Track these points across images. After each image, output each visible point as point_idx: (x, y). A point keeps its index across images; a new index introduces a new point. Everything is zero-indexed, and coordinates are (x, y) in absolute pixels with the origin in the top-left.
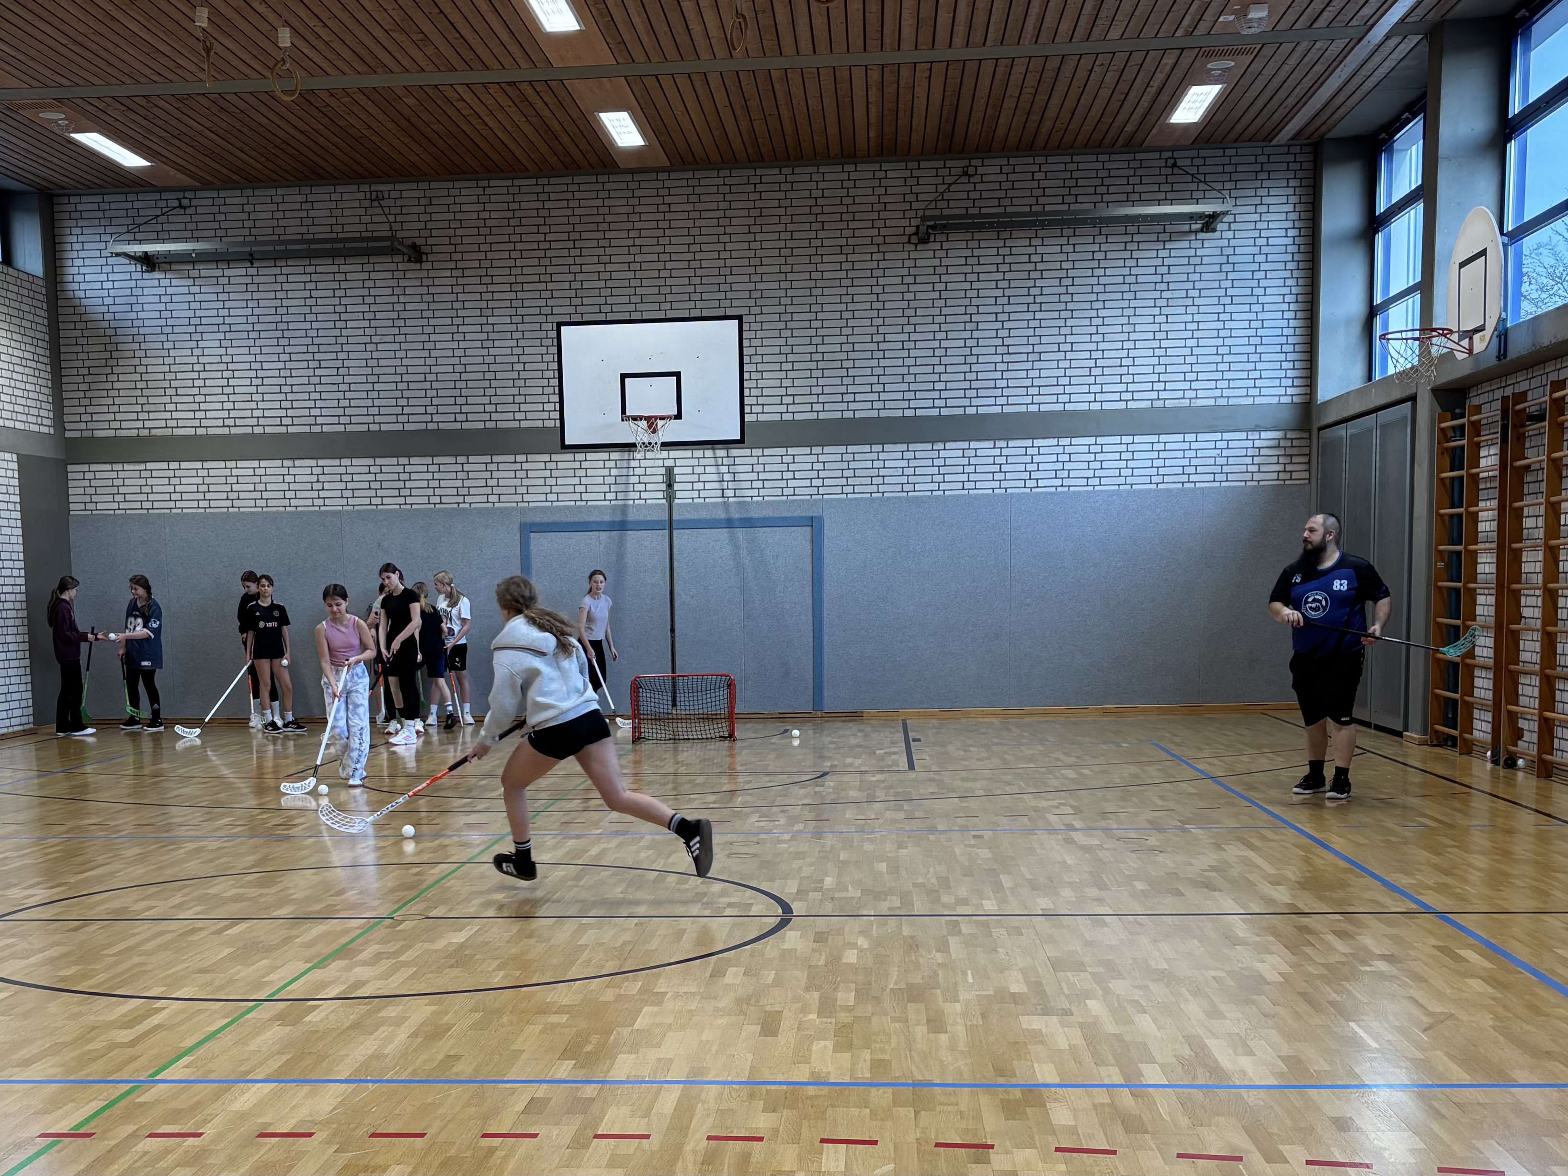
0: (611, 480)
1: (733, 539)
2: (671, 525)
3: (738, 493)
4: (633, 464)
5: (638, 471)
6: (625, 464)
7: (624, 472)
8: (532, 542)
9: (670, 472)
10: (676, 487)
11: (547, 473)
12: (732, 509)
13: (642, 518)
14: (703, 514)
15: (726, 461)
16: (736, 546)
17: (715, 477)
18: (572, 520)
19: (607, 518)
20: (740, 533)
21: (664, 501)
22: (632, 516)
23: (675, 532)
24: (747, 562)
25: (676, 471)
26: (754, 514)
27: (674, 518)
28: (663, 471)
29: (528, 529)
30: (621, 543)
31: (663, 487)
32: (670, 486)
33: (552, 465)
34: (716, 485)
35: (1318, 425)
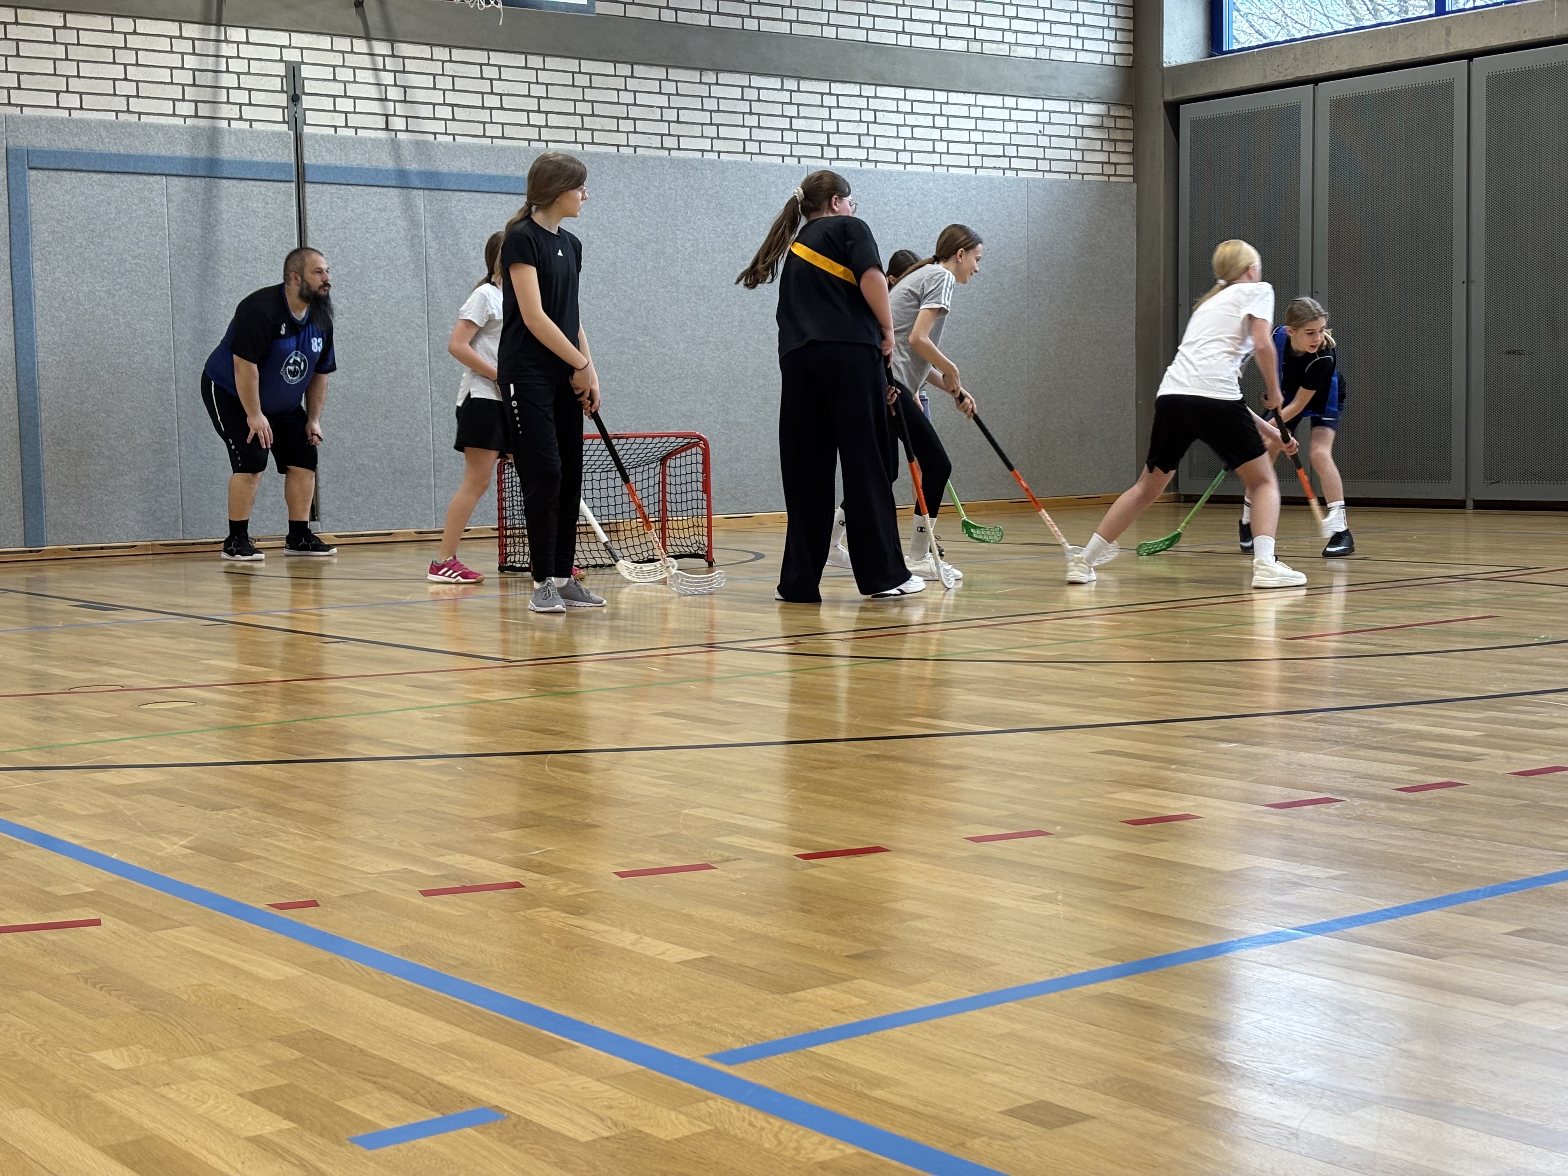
0: (185, 77)
1: (408, 208)
2: (301, 175)
3: (414, 125)
4: (227, 50)
5: (235, 65)
6: (211, 48)
7: (210, 63)
8: (32, 189)
9: (293, 72)
10: (307, 102)
11: (59, 52)
12: (406, 153)
13: (246, 156)
14: (357, 159)
15: (390, 64)
16: (414, 223)
17: (373, 92)
18: (113, 150)
19: (182, 151)
20: (419, 198)
21: (285, 127)
22: (228, 152)
23: (309, 189)
24: (431, 252)
25: (306, 71)
26: (444, 165)
27: (309, 159)
28: (281, 69)
29: (21, 162)
30: (209, 203)
31: (282, 100)
32: (295, 99)
33: (69, 37)
34: (375, 107)
35: (1169, 97)
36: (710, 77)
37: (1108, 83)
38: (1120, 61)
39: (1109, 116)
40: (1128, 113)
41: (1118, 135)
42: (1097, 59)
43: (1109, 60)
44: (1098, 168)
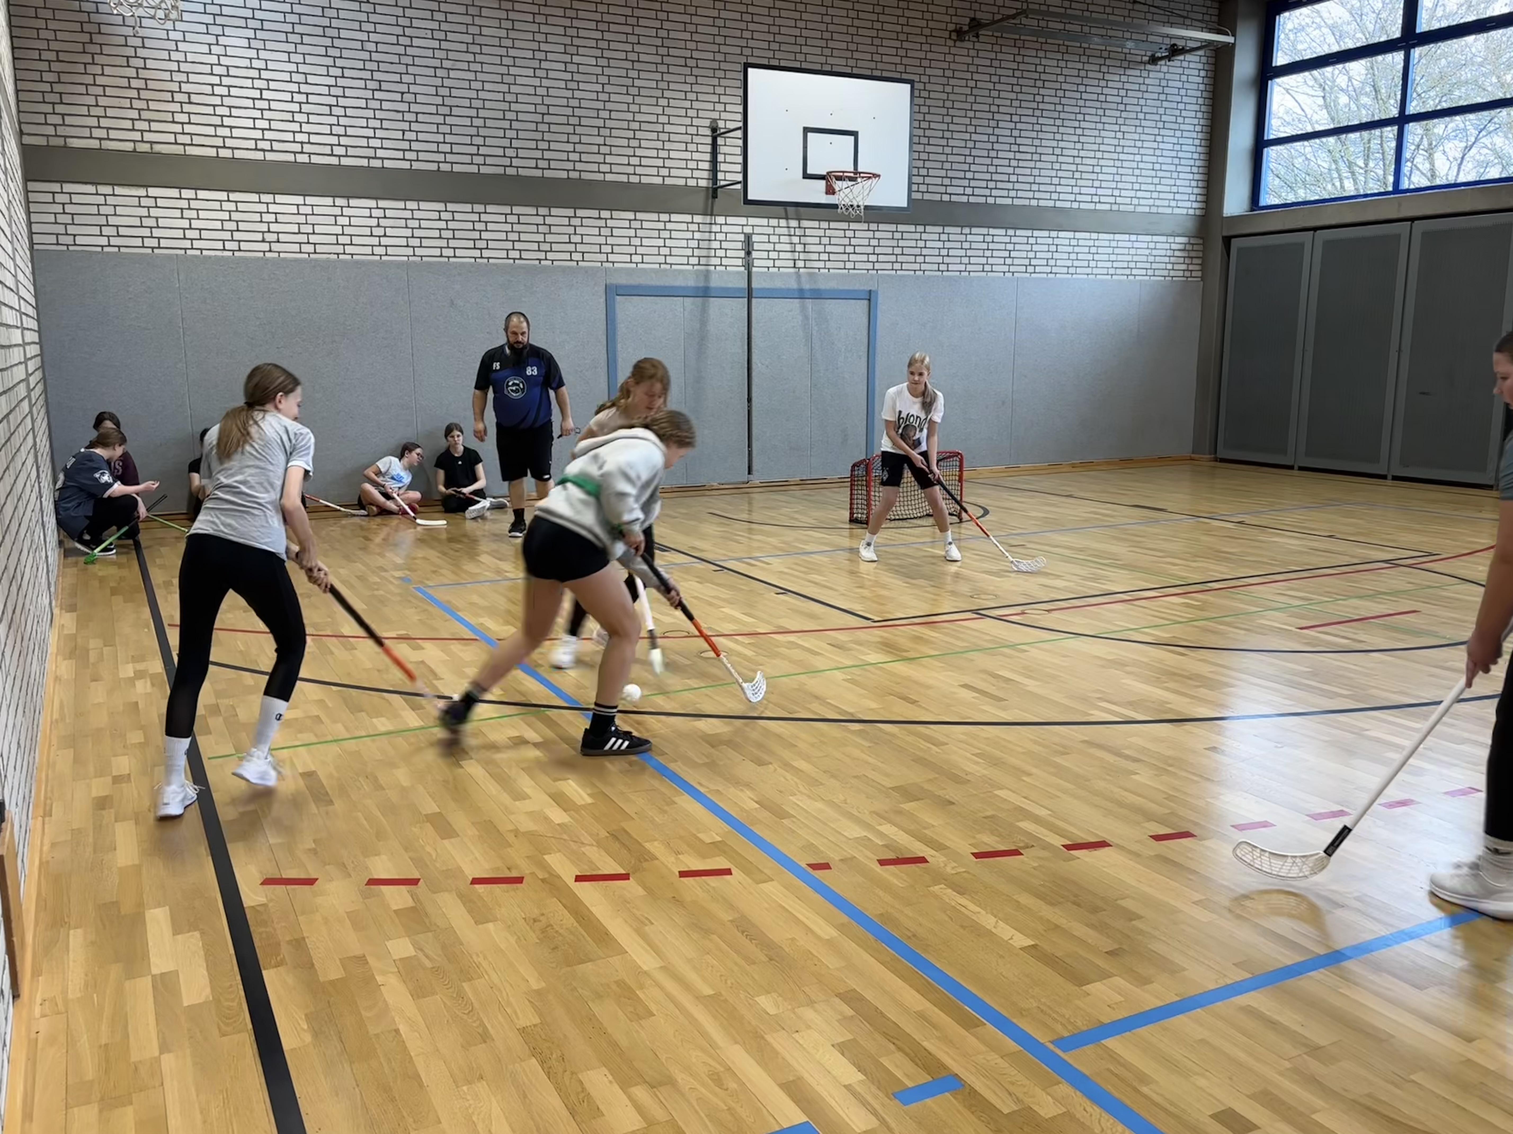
0: (694, 244)
1: (803, 309)
2: (750, 294)
3: (808, 264)
4: (716, 228)
5: (720, 237)
6: (706, 228)
7: (706, 236)
8: (617, 306)
9: (748, 238)
10: (754, 254)
11: (632, 233)
12: (803, 279)
13: (723, 285)
14: (778, 284)
15: (798, 232)
16: (806, 318)
17: (788, 247)
18: (658, 283)
19: (691, 283)
20: (809, 303)
21: (743, 269)
22: (715, 282)
23: (754, 301)
24: (814, 332)
25: (755, 238)
26: (822, 285)
27: (754, 285)
28: (742, 237)
29: (613, 292)
30: (704, 310)
31: (742, 254)
32: (749, 253)
33: (637, 225)
34: (789, 255)
35: (1225, 234)
36: (966, 230)
37: (1190, 225)
38: (1198, 212)
39: (1189, 243)
40: (1201, 241)
41: (1193, 254)
42: (1184, 211)
43: (1191, 212)
44: (1181, 273)
